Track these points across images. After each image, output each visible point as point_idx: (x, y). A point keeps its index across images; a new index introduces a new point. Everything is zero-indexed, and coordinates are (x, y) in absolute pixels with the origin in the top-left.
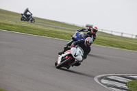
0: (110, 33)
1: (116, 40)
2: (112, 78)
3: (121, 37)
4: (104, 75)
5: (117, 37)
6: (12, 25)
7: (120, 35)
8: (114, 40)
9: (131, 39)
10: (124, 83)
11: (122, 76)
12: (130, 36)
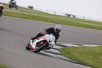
0: (46, 12)
3: (55, 15)
5: (51, 15)
7: (53, 13)
8: (49, 17)
9: (62, 16)
10: (57, 49)
12: (61, 14)
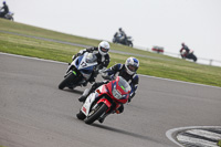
1: (201, 71)
2: (195, 132)
3: (210, 67)
4: (181, 128)
5: (203, 66)
6: (33, 48)
7: (207, 63)
8: (198, 70)
10: (215, 141)
11: (210, 130)
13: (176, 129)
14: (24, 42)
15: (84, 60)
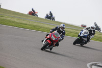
13: (92, 63)
14: (22, 21)
15: (83, 32)
